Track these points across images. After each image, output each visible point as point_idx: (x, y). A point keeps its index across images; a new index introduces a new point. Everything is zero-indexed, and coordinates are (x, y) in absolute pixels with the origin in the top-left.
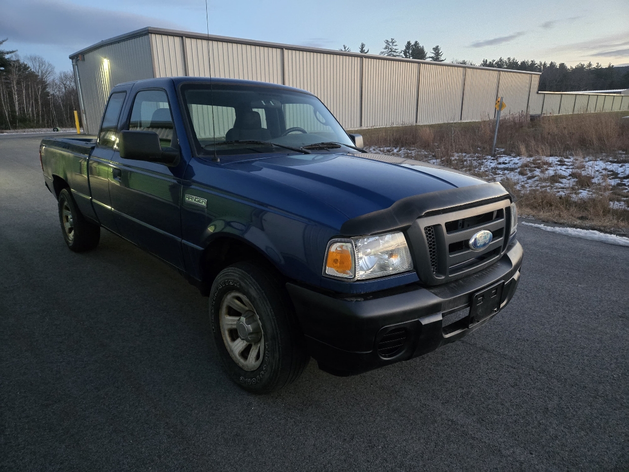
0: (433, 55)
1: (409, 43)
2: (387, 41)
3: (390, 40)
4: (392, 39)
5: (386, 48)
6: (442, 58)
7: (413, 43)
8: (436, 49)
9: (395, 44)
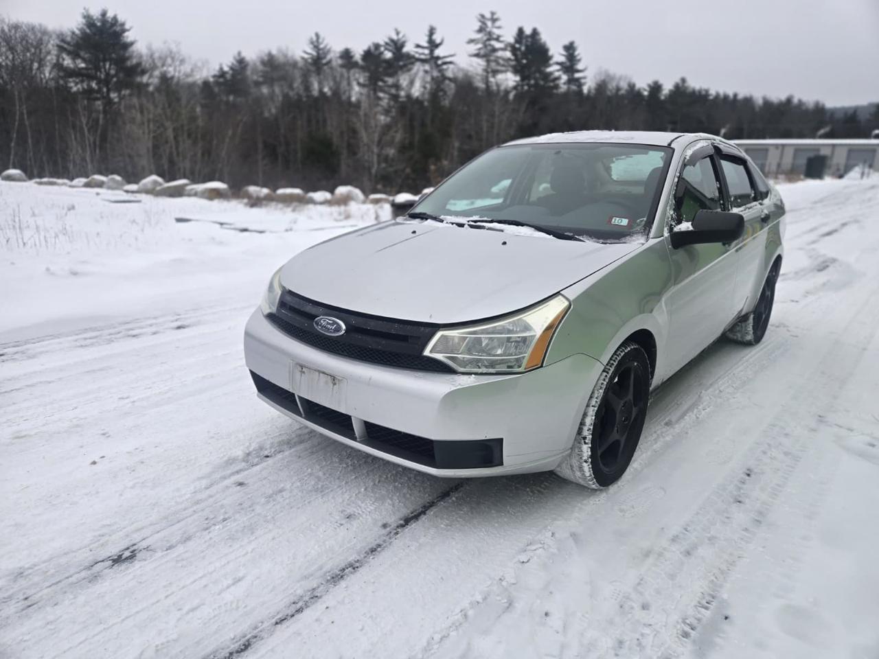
0: (562, 59)
1: (521, 31)
2: (483, 16)
3: (488, 15)
4: (493, 14)
5: (480, 30)
6: (580, 66)
7: (528, 31)
8: (570, 49)
9: (498, 24)
